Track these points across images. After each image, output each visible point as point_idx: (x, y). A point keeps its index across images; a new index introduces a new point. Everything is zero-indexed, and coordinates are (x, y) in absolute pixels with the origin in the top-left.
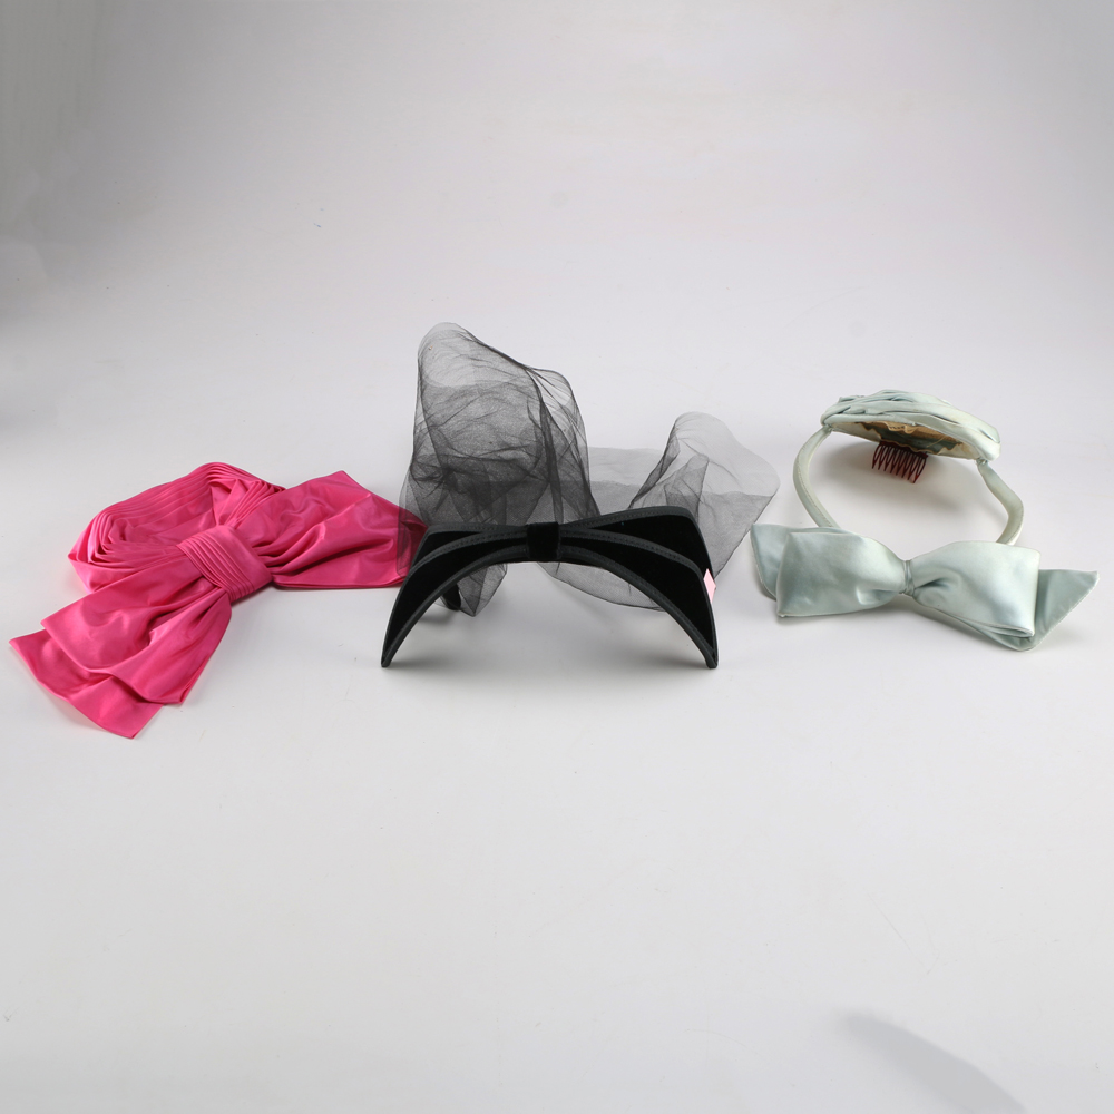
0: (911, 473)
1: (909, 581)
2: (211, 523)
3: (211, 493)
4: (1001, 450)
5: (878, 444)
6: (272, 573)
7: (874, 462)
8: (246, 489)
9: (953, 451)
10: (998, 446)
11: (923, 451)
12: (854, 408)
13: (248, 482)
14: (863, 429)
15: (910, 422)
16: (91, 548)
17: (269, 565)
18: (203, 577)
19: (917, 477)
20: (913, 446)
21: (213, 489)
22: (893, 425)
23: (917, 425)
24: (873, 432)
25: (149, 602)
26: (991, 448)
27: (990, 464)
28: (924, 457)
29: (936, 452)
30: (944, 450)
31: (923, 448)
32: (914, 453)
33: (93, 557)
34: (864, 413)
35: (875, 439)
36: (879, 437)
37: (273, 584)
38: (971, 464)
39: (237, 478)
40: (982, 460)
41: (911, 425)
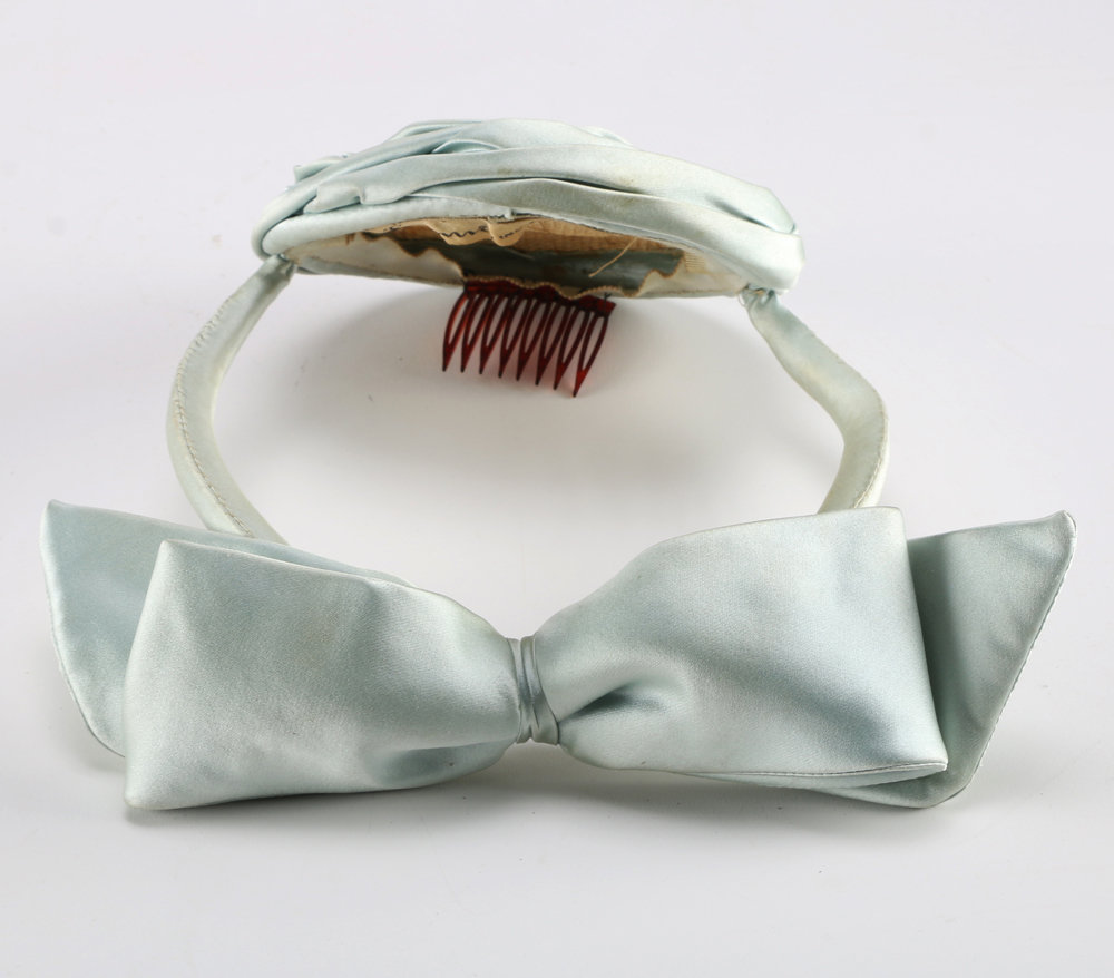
0: (562, 368)
1: (533, 699)
4: (802, 251)
5: (458, 291)
7: (448, 351)
9: (677, 278)
10: (791, 242)
11: (599, 292)
12: (328, 192)
14: (395, 253)
15: (497, 210)
19: (581, 375)
20: (565, 283)
22: (451, 227)
23: (519, 217)
24: (433, 258)
26: (773, 251)
27: (783, 300)
28: (604, 309)
29: (631, 288)
30: (653, 280)
31: (597, 283)
32: (568, 304)
34: (357, 203)
35: (446, 279)
36: (456, 269)
38: (729, 310)
40: (761, 292)
41: (500, 220)
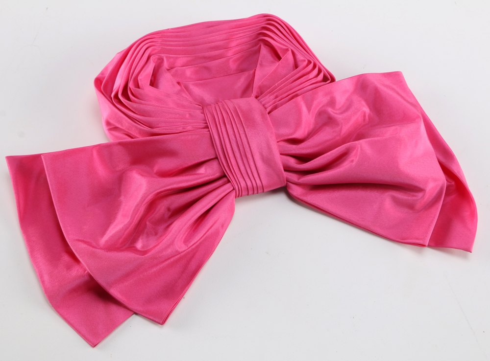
2: (247, 90)
3: (259, 50)
6: (288, 181)
8: (296, 66)
13: (300, 57)
16: (119, 82)
17: (287, 169)
18: (216, 158)
21: (262, 47)
25: (156, 168)
33: (116, 96)
37: (284, 189)
39: (291, 47)
